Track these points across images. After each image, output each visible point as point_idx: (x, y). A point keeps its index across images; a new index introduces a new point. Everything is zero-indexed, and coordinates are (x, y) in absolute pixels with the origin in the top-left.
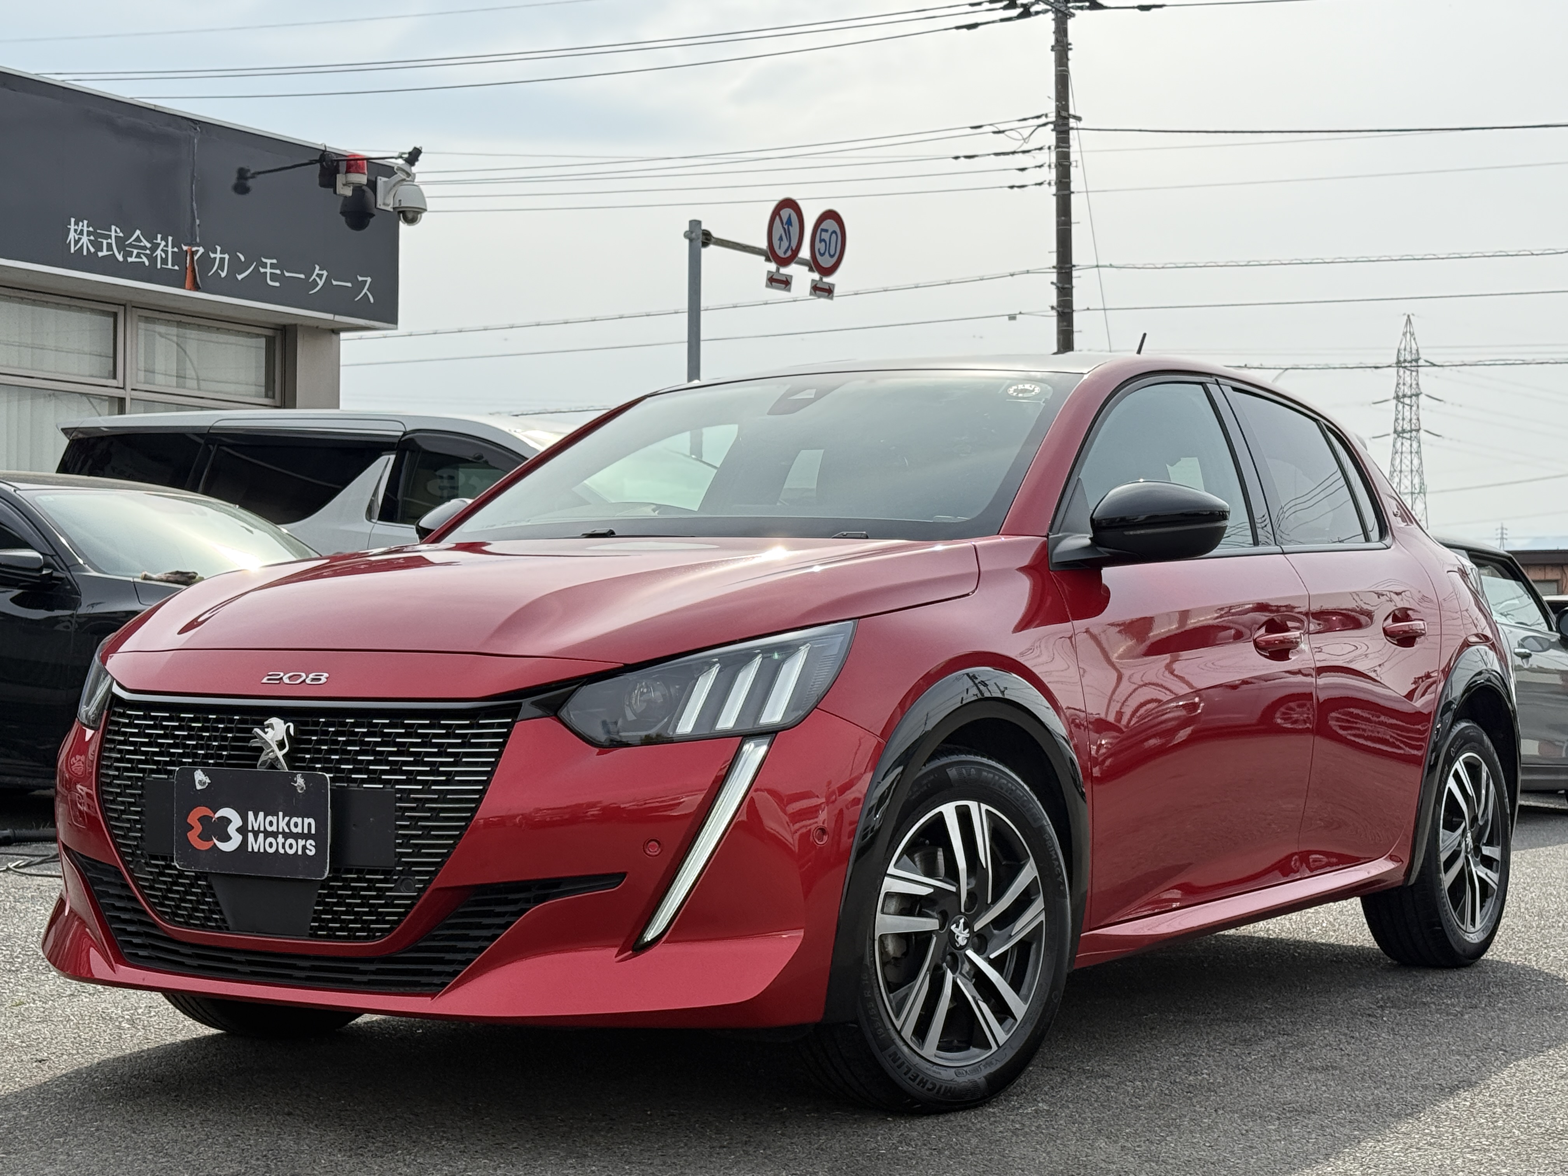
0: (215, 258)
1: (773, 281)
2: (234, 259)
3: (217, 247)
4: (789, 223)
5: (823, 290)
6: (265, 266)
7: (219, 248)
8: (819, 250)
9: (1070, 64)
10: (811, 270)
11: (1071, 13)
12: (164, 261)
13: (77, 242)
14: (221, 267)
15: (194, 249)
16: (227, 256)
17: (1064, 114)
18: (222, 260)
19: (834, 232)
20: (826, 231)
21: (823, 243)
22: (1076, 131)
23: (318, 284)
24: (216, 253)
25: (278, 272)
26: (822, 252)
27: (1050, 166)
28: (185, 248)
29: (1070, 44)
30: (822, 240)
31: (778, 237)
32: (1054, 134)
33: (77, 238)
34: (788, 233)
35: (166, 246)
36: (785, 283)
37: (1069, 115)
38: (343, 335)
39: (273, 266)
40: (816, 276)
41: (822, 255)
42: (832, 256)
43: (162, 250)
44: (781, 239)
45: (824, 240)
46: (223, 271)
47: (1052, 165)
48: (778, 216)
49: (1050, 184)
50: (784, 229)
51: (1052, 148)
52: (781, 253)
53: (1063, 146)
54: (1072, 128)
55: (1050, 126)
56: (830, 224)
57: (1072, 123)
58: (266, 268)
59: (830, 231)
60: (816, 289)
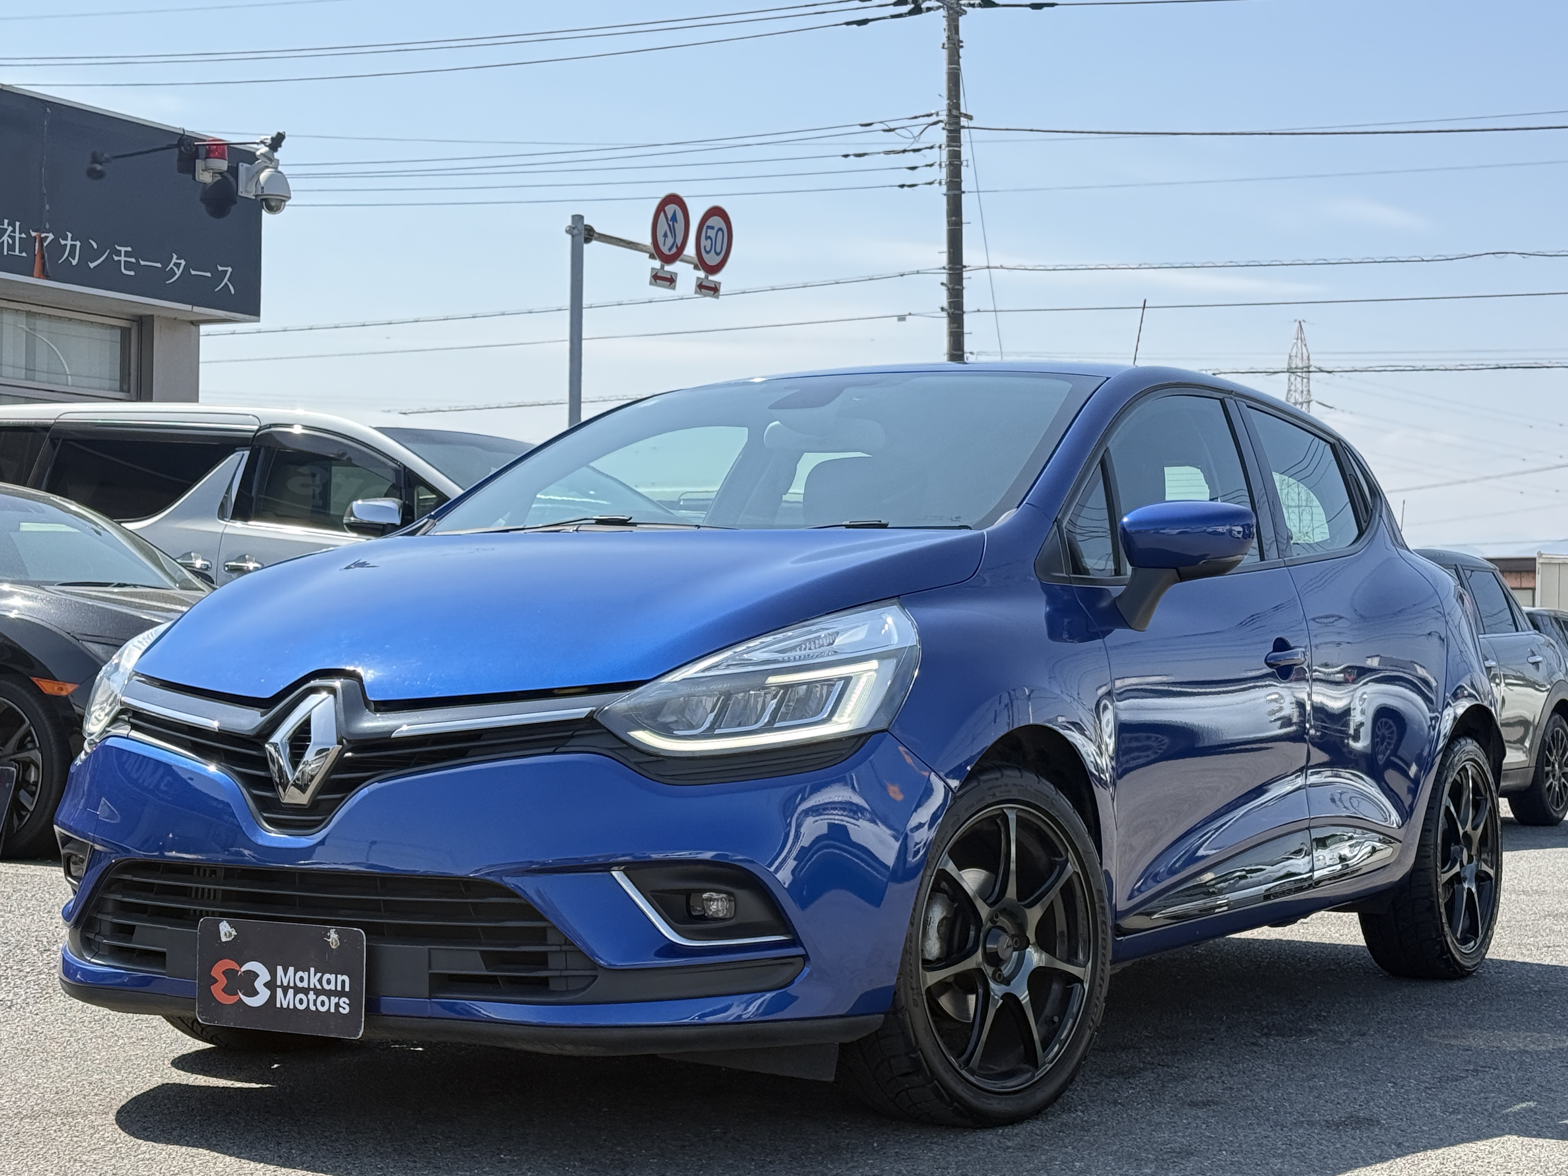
0: (66, 245)
1: (657, 278)
2: (86, 246)
3: (68, 233)
4: (674, 218)
5: (709, 289)
6: (119, 253)
7: (70, 235)
8: (705, 247)
9: (961, 61)
10: (696, 267)
11: (964, 10)
12: (11, 247)
14: (72, 254)
15: (43, 235)
16: (78, 244)
17: (954, 112)
18: (73, 247)
19: (720, 229)
20: (712, 228)
21: (709, 240)
22: (967, 130)
23: (176, 274)
24: (67, 240)
25: (133, 260)
26: (708, 249)
27: (940, 165)
28: (33, 234)
29: (962, 42)
30: (708, 238)
31: (663, 234)
32: (945, 133)
34: (672, 230)
35: (14, 231)
36: (670, 281)
37: (960, 113)
38: (204, 329)
39: (127, 254)
40: (702, 274)
41: (708, 252)
42: (718, 254)
43: (9, 236)
44: (665, 235)
45: (710, 238)
46: (74, 259)
47: (943, 165)
48: (662, 213)
49: (940, 183)
50: (669, 225)
51: (943, 147)
52: (665, 250)
53: (954, 144)
54: (964, 127)
55: (942, 125)
56: (716, 221)
57: (964, 122)
58: (120, 256)
59: (716, 229)
60: (701, 287)
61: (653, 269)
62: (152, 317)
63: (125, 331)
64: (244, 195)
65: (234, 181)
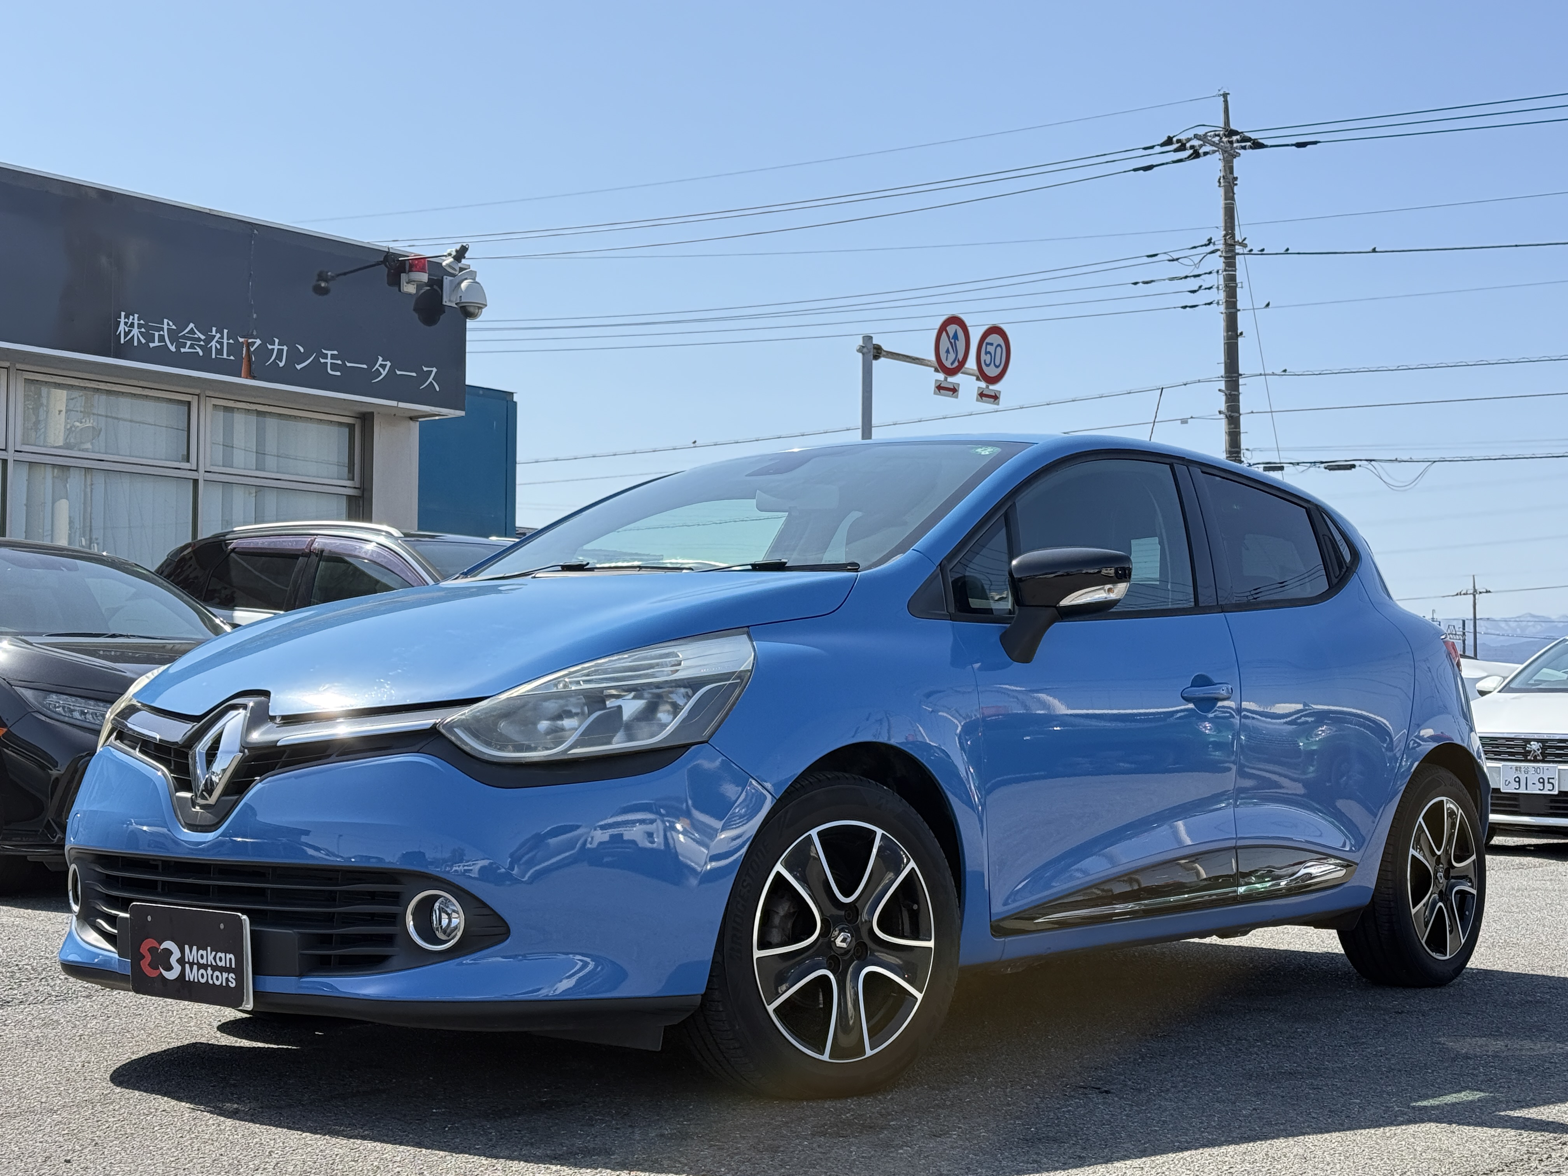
0: (274, 349)
2: (293, 351)
3: (275, 339)
4: (956, 338)
5: (989, 397)
6: (325, 356)
7: (277, 341)
8: (985, 361)
9: (1237, 198)
10: (978, 379)
11: (1239, 152)
12: (219, 352)
13: (126, 334)
14: (279, 357)
15: (250, 341)
16: (285, 348)
17: (1229, 242)
18: (280, 351)
19: (999, 345)
20: (992, 344)
21: (989, 355)
22: (1243, 256)
23: (381, 374)
24: (274, 345)
25: (339, 362)
26: (988, 362)
27: (1218, 288)
28: (241, 340)
29: (1236, 180)
30: (987, 353)
31: (945, 350)
32: (1222, 259)
33: (127, 330)
34: (954, 346)
35: (222, 338)
36: (953, 391)
37: (1235, 242)
39: (333, 357)
40: (983, 384)
41: (988, 365)
42: (997, 367)
43: (217, 342)
44: (948, 352)
45: (989, 353)
46: (281, 362)
47: (1221, 287)
48: (944, 333)
49: (1218, 303)
50: (951, 343)
51: (1220, 272)
52: (948, 364)
53: (1230, 269)
54: (1238, 254)
55: (1219, 253)
56: (995, 339)
57: (1238, 249)
58: (327, 359)
59: (995, 345)
60: (982, 395)
61: (936, 380)
62: (372, 414)
63: (351, 427)
64: (448, 304)
65: (440, 292)
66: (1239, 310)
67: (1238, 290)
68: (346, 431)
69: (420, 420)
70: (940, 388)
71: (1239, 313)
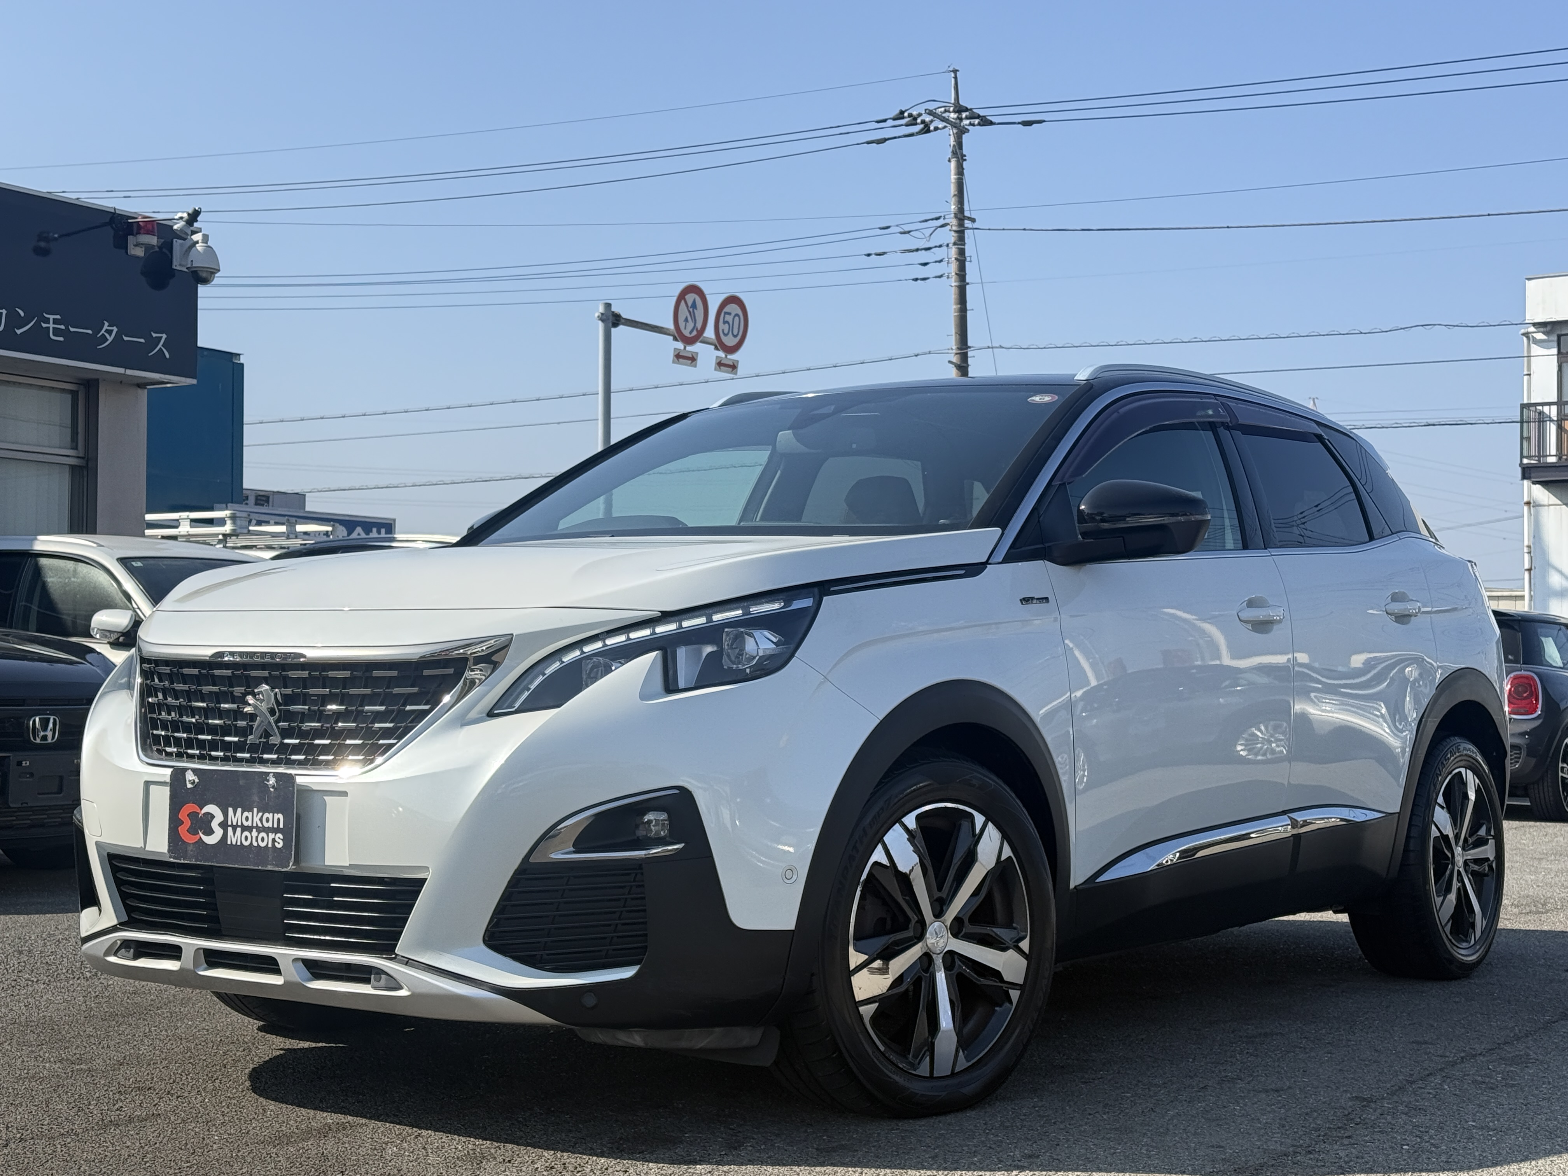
2: (12, 315)
4: (694, 305)
5: (727, 366)
6: (47, 321)
8: (723, 330)
9: (965, 173)
10: (716, 348)
11: (966, 129)
16: (4, 312)
17: (959, 216)
18: (2, 315)
19: (737, 315)
20: (729, 314)
21: (727, 325)
22: (972, 231)
23: (107, 340)
25: (62, 327)
26: (726, 332)
27: (948, 261)
29: (965, 155)
30: (725, 322)
31: (684, 318)
32: (953, 234)
34: (693, 315)
36: (692, 359)
37: (964, 216)
39: (55, 321)
40: (721, 354)
41: (726, 335)
42: (735, 336)
44: (686, 320)
45: (727, 322)
47: (951, 261)
48: (683, 302)
49: (948, 277)
50: (689, 312)
51: (951, 245)
52: (686, 333)
53: (960, 243)
54: (968, 228)
55: (949, 227)
56: (733, 308)
57: (967, 223)
58: (49, 323)
59: (733, 315)
60: (720, 364)
61: (675, 349)
62: (97, 380)
63: (74, 394)
64: (178, 268)
65: (170, 256)
66: (968, 284)
67: (967, 264)
68: (69, 397)
69: (148, 387)
70: (679, 357)
71: (968, 287)
